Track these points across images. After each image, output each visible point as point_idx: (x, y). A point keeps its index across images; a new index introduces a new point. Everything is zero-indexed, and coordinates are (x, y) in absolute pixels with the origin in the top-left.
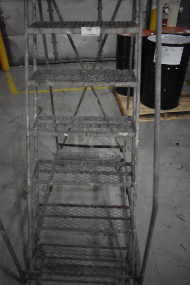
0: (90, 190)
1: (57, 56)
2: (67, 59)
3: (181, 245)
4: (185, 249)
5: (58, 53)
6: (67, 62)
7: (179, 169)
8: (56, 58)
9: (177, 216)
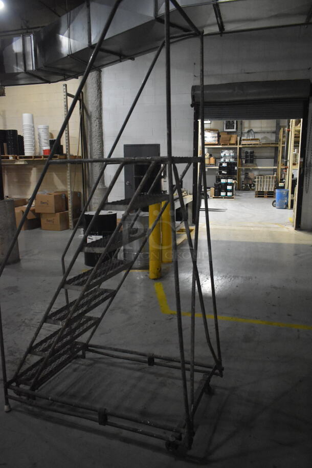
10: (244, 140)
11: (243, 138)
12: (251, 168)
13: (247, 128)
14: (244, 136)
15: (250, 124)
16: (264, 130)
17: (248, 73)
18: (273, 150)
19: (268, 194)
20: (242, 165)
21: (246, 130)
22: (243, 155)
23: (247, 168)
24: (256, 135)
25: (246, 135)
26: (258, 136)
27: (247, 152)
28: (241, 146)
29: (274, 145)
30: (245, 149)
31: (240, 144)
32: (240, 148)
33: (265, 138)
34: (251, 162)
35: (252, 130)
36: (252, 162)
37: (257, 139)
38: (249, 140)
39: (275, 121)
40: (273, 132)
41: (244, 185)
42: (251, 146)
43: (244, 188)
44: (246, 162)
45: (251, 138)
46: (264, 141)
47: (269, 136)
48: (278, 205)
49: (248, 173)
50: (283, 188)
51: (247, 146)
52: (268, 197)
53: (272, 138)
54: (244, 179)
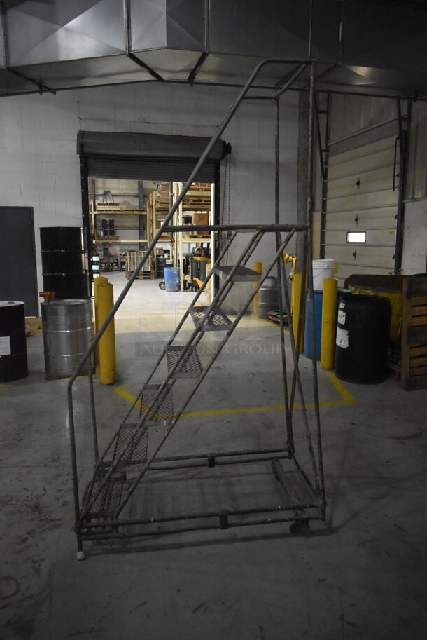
10: (99, 204)
11: (97, 202)
12: (110, 242)
13: (101, 189)
14: (98, 199)
15: (104, 183)
16: (123, 192)
17: (149, 123)
18: (137, 219)
19: (144, 275)
20: (99, 237)
21: (101, 192)
22: (100, 225)
23: (106, 241)
24: (115, 198)
25: (101, 198)
26: (117, 200)
27: (104, 221)
28: (96, 213)
29: (139, 213)
30: (101, 216)
31: (95, 210)
32: (95, 215)
33: (125, 203)
34: (111, 235)
35: (109, 192)
36: (112, 233)
37: (117, 204)
38: (107, 204)
39: (136, 181)
40: (135, 196)
41: (103, 265)
42: (109, 212)
43: (103, 268)
44: (104, 234)
45: (108, 202)
46: (124, 207)
47: (130, 200)
48: (168, 287)
49: (108, 249)
50: (171, 265)
51: (105, 212)
52: (144, 278)
53: (135, 203)
54: (104, 256)
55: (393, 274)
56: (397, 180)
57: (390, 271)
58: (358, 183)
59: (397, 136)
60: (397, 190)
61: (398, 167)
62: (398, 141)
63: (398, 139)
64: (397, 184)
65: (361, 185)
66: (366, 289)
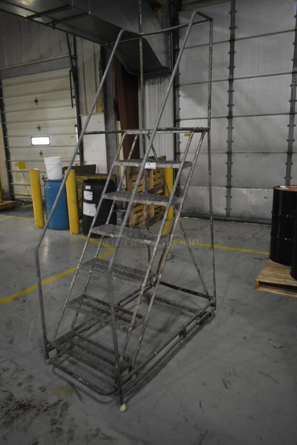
0: (155, 329)
1: (229, 213)
2: (242, 217)
3: (200, 402)
4: (201, 406)
5: (231, 209)
6: (240, 220)
7: (275, 347)
8: (228, 215)
9: (224, 382)
55: (79, 165)
56: (74, 100)
57: (77, 163)
58: (36, 101)
59: (69, 69)
60: (75, 107)
61: (73, 91)
62: (71, 73)
63: (70, 71)
64: (74, 103)
65: (38, 102)
66: (80, 176)
